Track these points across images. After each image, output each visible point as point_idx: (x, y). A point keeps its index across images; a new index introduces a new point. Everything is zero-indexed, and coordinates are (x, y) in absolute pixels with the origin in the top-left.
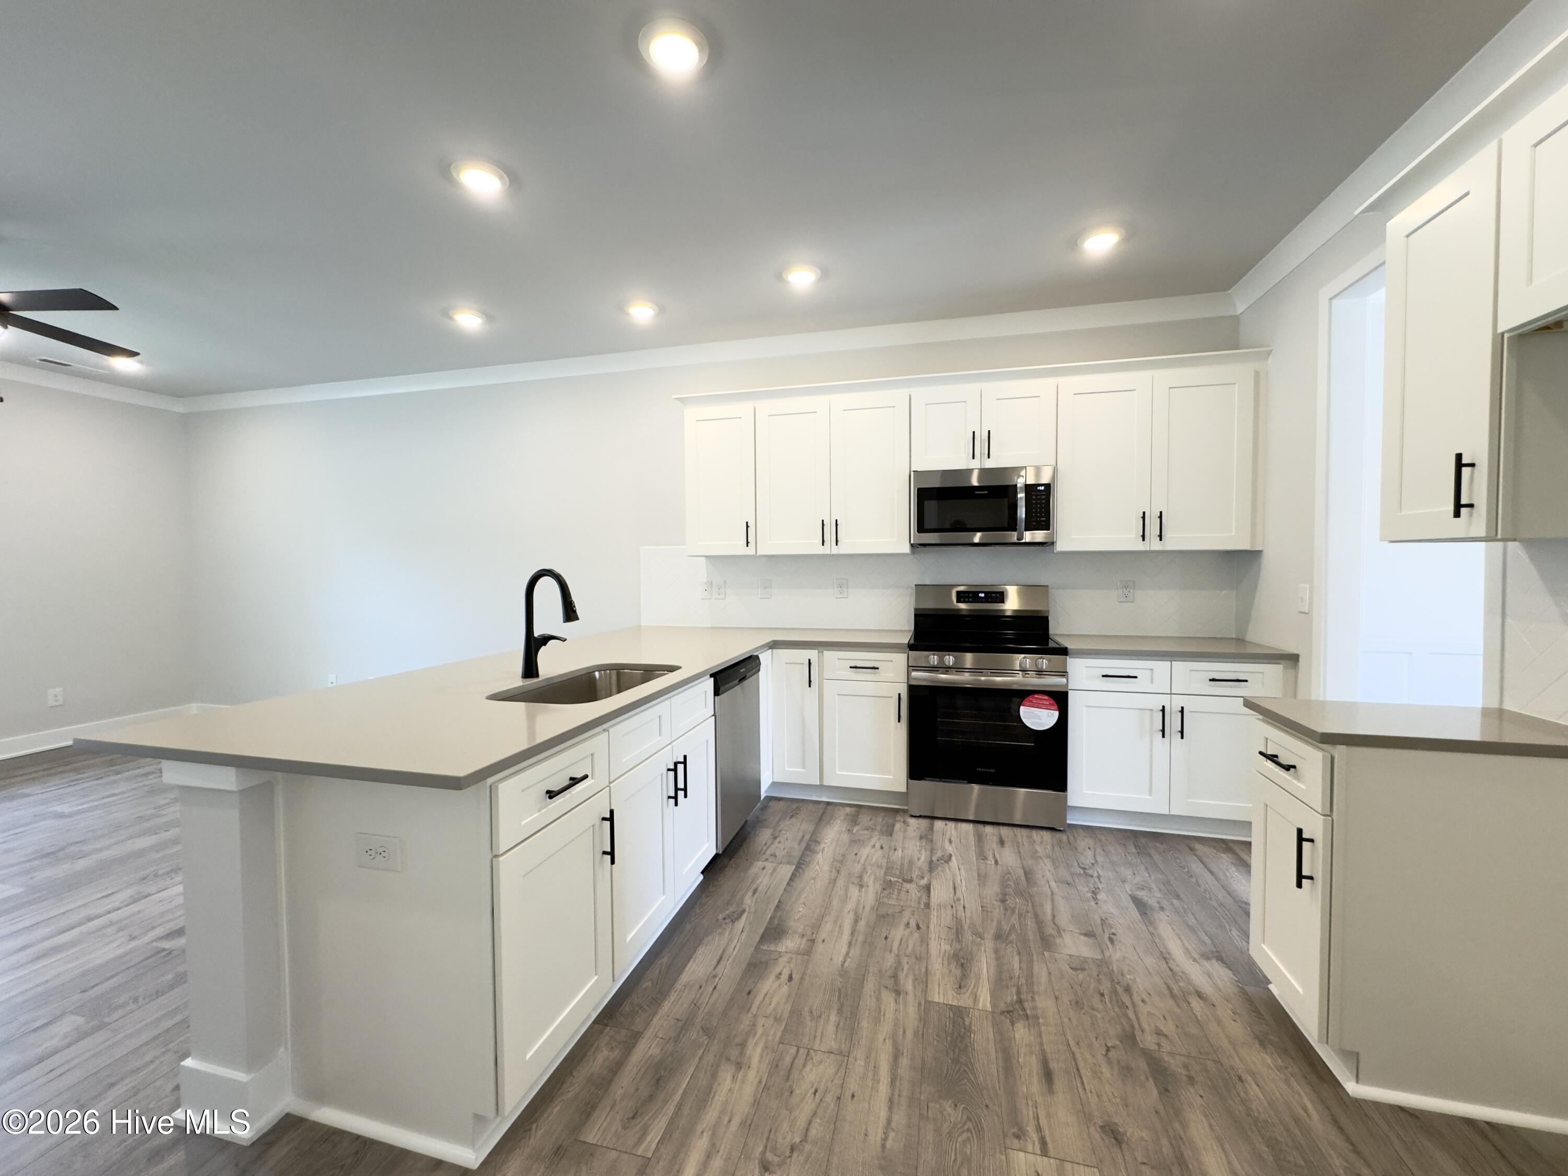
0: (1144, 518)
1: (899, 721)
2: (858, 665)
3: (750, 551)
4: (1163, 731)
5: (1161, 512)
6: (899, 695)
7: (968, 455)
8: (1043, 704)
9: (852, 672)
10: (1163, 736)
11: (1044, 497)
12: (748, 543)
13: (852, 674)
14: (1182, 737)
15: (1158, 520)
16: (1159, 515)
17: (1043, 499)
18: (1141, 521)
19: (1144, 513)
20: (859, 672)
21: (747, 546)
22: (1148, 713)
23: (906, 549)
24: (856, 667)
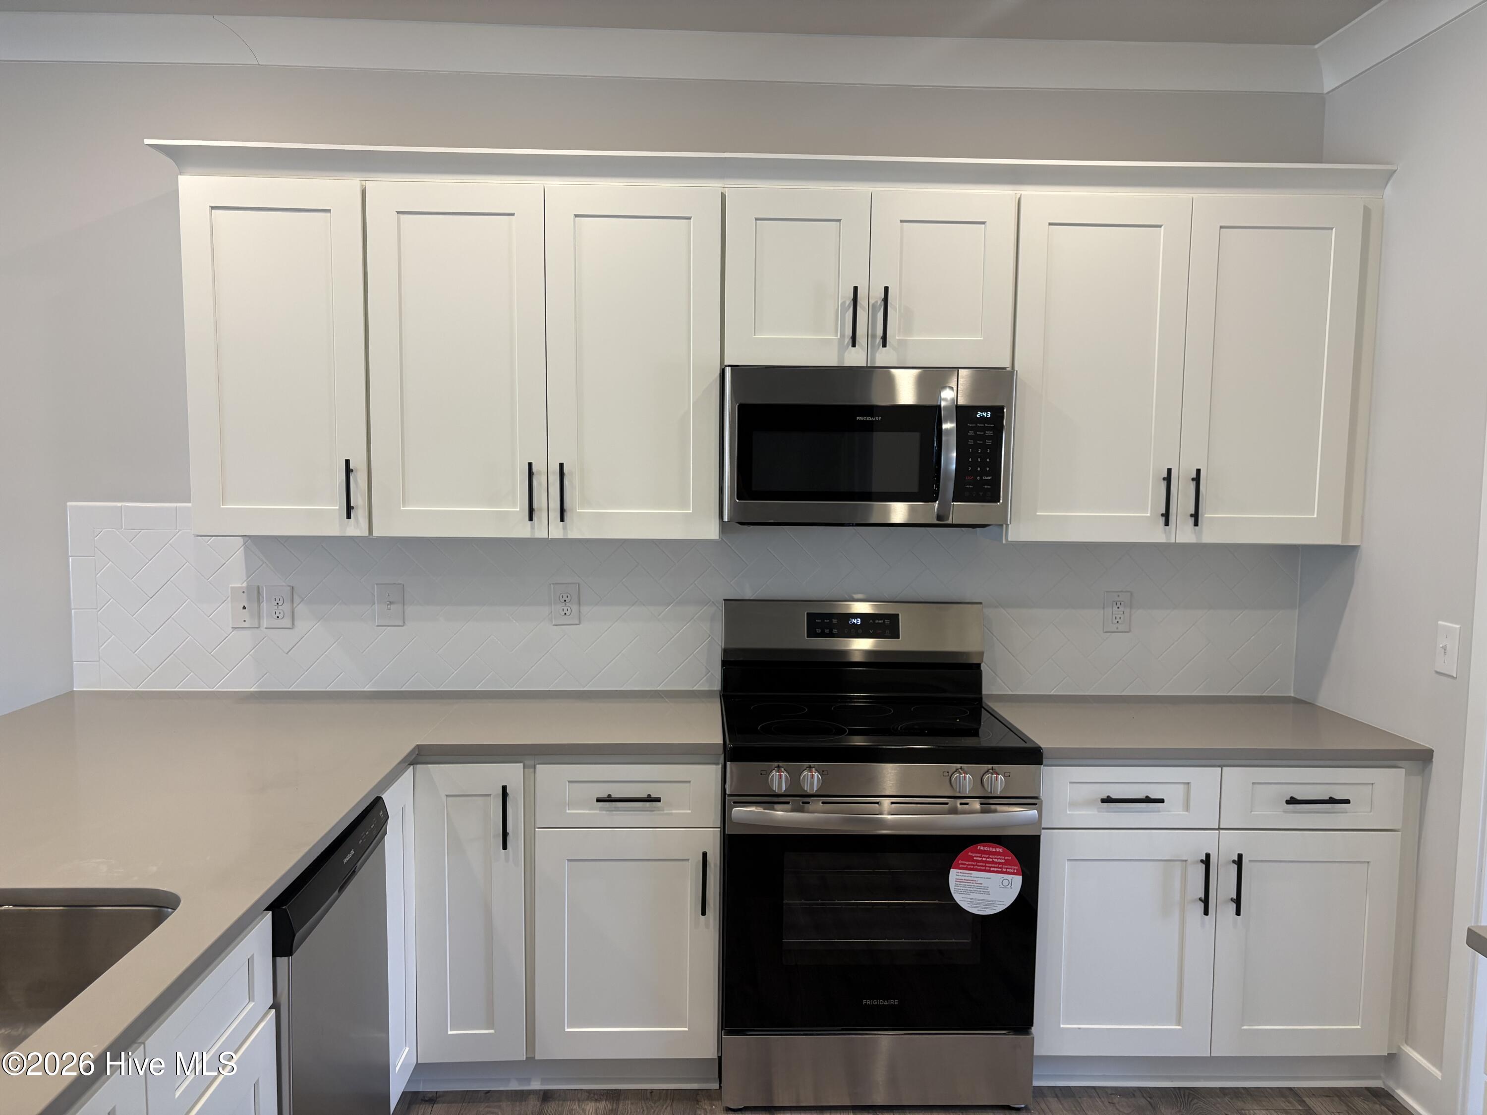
0: (1168, 479)
1: (704, 913)
2: (615, 795)
3: (356, 528)
4: (1206, 901)
5: (1198, 471)
6: (705, 855)
7: (843, 336)
8: (993, 862)
9: (601, 809)
10: (1206, 913)
11: (989, 433)
12: (349, 508)
13: (600, 813)
14: (1238, 913)
15: (1193, 485)
16: (1194, 476)
17: (989, 438)
18: (1163, 486)
19: (1169, 471)
20: (617, 809)
21: (349, 517)
22: (1178, 866)
23: (710, 531)
24: (609, 799)
